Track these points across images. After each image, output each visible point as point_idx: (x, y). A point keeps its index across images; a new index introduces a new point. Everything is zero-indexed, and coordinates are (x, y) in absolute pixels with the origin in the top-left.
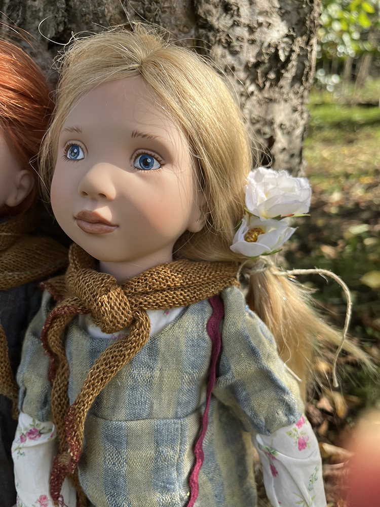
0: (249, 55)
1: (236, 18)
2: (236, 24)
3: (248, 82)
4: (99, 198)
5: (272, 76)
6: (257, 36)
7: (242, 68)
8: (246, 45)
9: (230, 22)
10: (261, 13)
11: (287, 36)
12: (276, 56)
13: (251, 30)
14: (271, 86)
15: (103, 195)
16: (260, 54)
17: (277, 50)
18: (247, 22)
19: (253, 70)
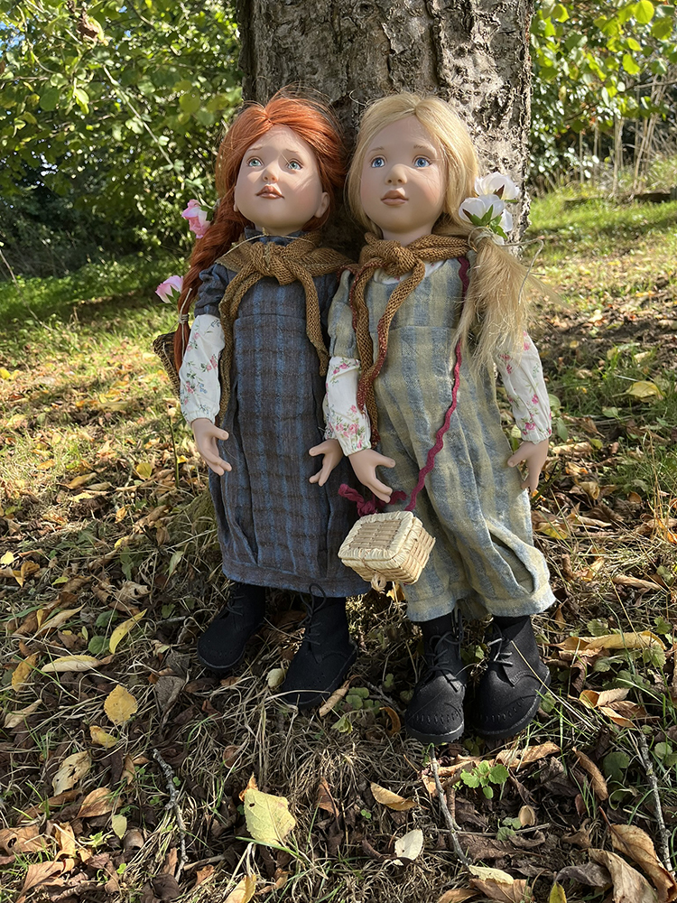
0: (475, 103)
1: (465, 77)
2: (465, 81)
3: (476, 124)
4: (398, 183)
5: (494, 119)
6: (480, 89)
7: (470, 114)
8: (473, 96)
9: (462, 81)
10: (482, 72)
11: (503, 87)
12: (496, 102)
13: (476, 85)
14: (493, 126)
15: (400, 181)
16: (483, 102)
17: (496, 99)
18: (473, 80)
19: (479, 115)
